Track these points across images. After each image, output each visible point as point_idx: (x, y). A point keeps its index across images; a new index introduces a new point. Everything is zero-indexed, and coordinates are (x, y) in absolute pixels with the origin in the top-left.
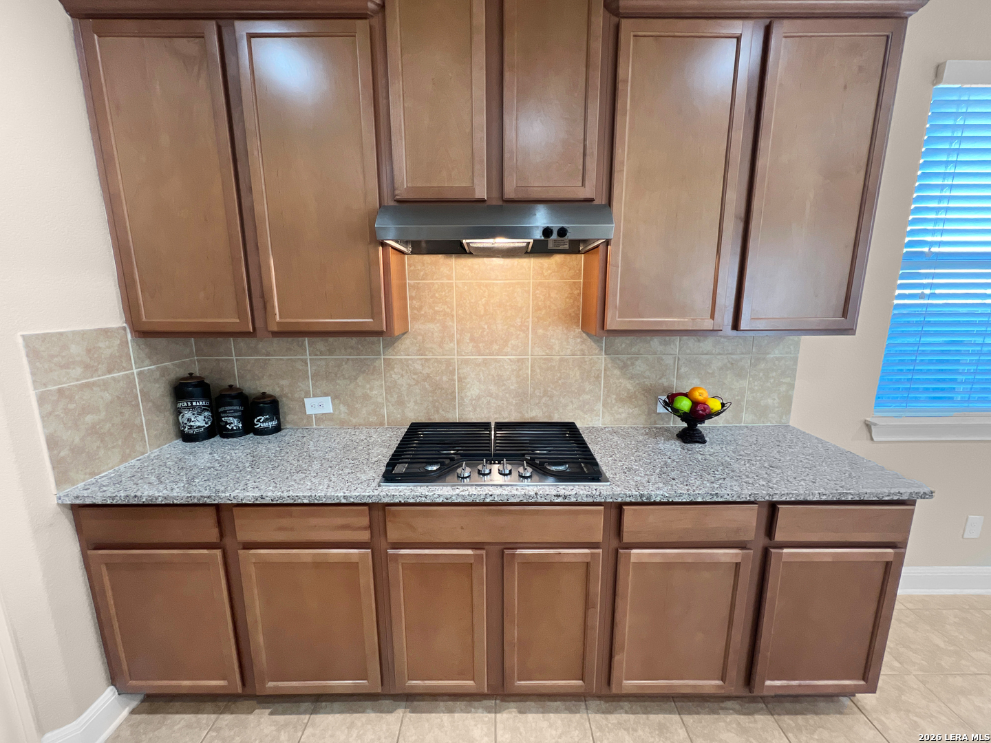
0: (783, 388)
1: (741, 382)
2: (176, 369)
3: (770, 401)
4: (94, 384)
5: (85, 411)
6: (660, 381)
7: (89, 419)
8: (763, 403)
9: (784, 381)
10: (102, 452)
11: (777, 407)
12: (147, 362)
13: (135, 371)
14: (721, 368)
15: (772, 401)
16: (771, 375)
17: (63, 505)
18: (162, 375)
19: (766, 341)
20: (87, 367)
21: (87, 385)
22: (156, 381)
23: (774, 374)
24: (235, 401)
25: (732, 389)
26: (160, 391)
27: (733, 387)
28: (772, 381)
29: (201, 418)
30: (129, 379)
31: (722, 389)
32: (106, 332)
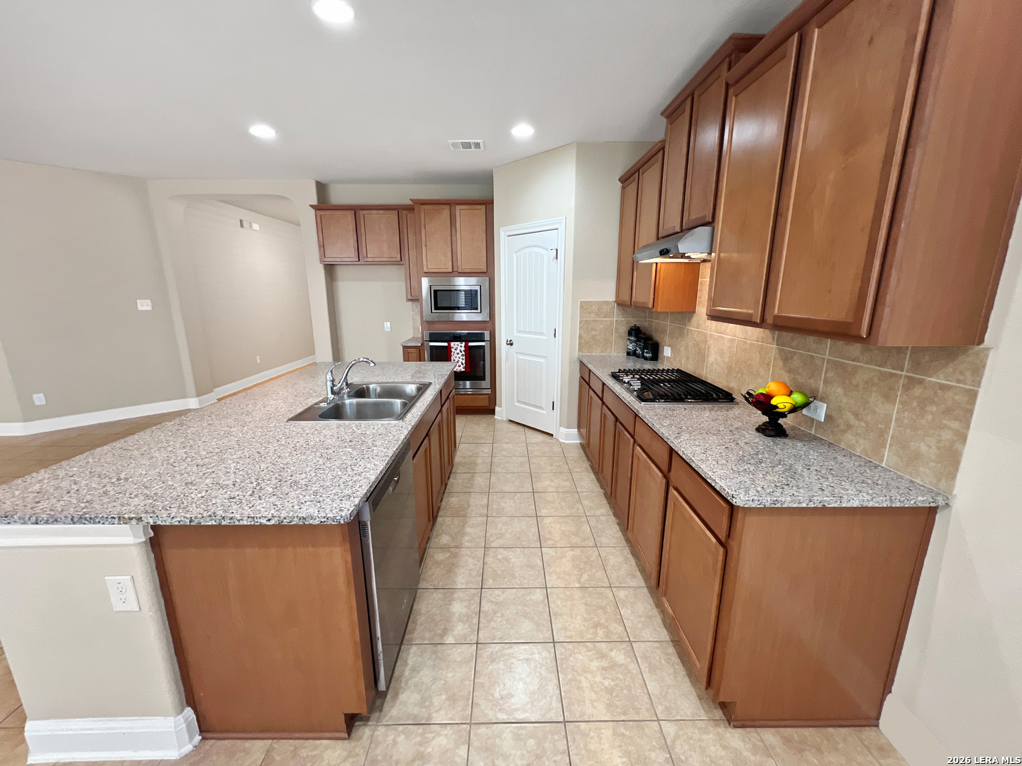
0: (947, 435)
1: (887, 406)
2: (634, 322)
3: (923, 448)
4: (597, 321)
5: (593, 329)
6: (809, 381)
7: (593, 333)
8: (913, 445)
9: (948, 423)
10: (594, 346)
11: (934, 461)
12: (621, 316)
13: (615, 319)
14: (866, 382)
15: (928, 448)
16: (928, 409)
17: (579, 359)
18: (627, 323)
19: (927, 358)
20: (597, 314)
21: (595, 321)
22: (623, 325)
23: (934, 408)
24: (642, 341)
25: (875, 412)
26: (624, 330)
27: (877, 410)
28: (930, 417)
29: (631, 345)
30: (612, 323)
31: (864, 409)
32: (607, 303)
